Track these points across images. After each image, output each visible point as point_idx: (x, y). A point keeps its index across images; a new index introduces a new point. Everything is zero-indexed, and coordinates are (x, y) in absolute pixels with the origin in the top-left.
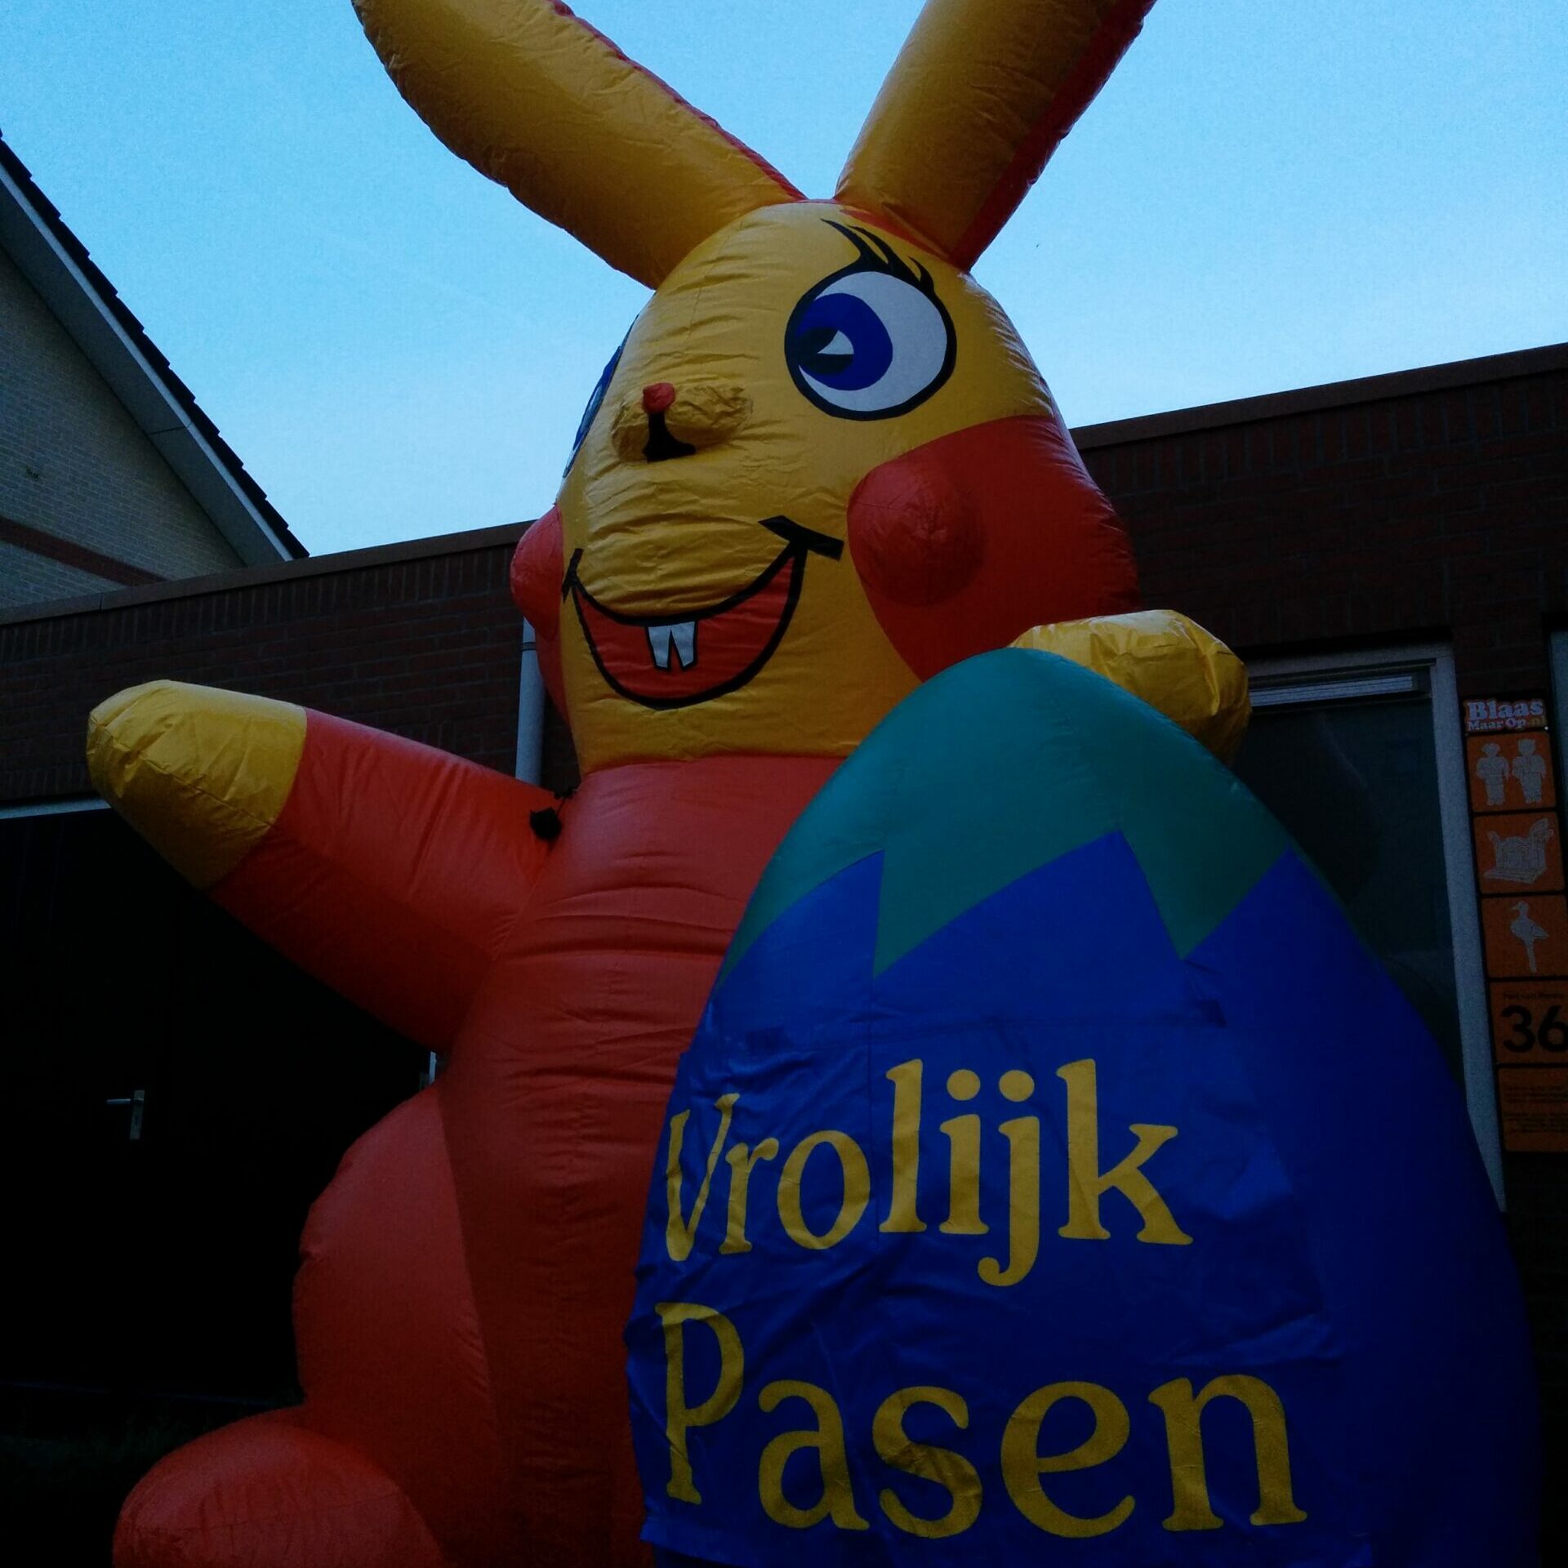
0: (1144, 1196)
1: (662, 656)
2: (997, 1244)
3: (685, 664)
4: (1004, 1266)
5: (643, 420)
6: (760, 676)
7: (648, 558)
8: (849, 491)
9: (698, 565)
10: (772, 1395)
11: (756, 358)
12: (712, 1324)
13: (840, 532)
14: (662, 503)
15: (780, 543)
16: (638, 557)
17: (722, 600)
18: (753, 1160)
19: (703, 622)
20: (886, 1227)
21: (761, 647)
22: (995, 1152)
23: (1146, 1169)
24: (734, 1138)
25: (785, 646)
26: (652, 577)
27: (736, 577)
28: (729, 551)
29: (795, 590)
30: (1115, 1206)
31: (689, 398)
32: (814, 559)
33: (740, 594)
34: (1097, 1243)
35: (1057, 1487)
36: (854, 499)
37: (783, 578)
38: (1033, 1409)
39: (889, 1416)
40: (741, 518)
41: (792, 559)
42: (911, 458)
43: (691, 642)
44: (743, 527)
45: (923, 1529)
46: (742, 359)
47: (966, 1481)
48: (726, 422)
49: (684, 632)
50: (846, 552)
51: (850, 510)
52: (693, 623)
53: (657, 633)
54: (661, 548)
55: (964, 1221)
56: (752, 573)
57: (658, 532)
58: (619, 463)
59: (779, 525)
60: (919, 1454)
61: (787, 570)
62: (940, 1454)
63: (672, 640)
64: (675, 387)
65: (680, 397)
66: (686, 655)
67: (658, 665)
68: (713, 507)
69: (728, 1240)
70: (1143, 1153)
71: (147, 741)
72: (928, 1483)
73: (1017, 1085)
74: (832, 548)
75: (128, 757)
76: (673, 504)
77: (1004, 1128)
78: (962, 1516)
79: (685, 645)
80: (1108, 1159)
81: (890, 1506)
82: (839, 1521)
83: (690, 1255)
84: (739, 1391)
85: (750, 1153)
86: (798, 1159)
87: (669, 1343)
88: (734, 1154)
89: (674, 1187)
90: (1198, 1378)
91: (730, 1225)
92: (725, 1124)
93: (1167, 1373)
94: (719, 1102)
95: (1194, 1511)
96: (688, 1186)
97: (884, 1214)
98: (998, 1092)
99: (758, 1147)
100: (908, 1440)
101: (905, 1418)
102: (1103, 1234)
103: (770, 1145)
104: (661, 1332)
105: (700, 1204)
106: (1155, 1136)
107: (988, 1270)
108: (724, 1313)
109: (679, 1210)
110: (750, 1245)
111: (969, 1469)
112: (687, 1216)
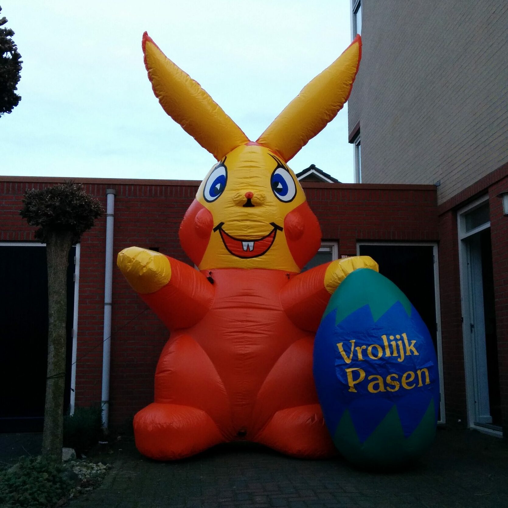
0: (414, 349)
1: (245, 248)
2: (399, 356)
3: (251, 250)
4: (401, 359)
5: (245, 199)
6: (266, 254)
7: (246, 228)
8: (284, 218)
9: (257, 231)
10: (370, 378)
11: (266, 187)
12: (358, 370)
13: (282, 226)
14: (249, 217)
15: (273, 228)
16: (243, 227)
17: (260, 238)
18: (361, 349)
19: (256, 242)
20: (386, 356)
21: (267, 248)
22: (397, 346)
23: (414, 346)
24: (355, 346)
25: (271, 248)
26: (246, 232)
27: (265, 234)
28: (263, 229)
29: (274, 238)
30: (411, 351)
31: (257, 196)
32: (278, 231)
33: (264, 237)
34: (410, 355)
35: (407, 384)
36: (285, 219)
37: (273, 235)
38: (405, 375)
39: (388, 378)
40: (266, 222)
41: (274, 231)
42: (294, 211)
43: (253, 246)
44: (266, 224)
45: (392, 391)
46: (263, 187)
47: (398, 384)
48: (263, 202)
49: (251, 244)
50: (283, 230)
51: (284, 221)
52: (253, 242)
53: (244, 243)
54: (249, 226)
55: (395, 354)
56: (267, 233)
57: (248, 223)
58: (234, 206)
59: (273, 224)
60: (392, 382)
61: (273, 233)
62: (395, 382)
63: (248, 245)
64: (254, 193)
65: (255, 196)
66: (251, 249)
67: (244, 250)
68: (260, 219)
69: (359, 359)
70: (413, 344)
71: (148, 263)
72: (393, 385)
73: (398, 337)
74: (281, 229)
75: (144, 267)
76: (252, 218)
77: (398, 342)
78: (397, 389)
79: (251, 246)
80: (410, 345)
81: (388, 388)
82: (382, 391)
83: (351, 362)
84: (364, 378)
85: (361, 348)
86: (370, 348)
87: (348, 374)
88: (357, 348)
89: (343, 354)
90: (421, 369)
91: (359, 357)
92: (353, 344)
93: (418, 369)
94: (350, 341)
95: (421, 384)
96: (347, 353)
97: (385, 354)
98: (396, 338)
99: (362, 347)
100: (391, 381)
101: (391, 378)
102: (411, 354)
103: (364, 347)
104: (346, 372)
105: (351, 355)
106: (414, 342)
107: (399, 360)
108: (360, 368)
109: (346, 357)
110: (364, 359)
111: (398, 383)
112: (349, 357)
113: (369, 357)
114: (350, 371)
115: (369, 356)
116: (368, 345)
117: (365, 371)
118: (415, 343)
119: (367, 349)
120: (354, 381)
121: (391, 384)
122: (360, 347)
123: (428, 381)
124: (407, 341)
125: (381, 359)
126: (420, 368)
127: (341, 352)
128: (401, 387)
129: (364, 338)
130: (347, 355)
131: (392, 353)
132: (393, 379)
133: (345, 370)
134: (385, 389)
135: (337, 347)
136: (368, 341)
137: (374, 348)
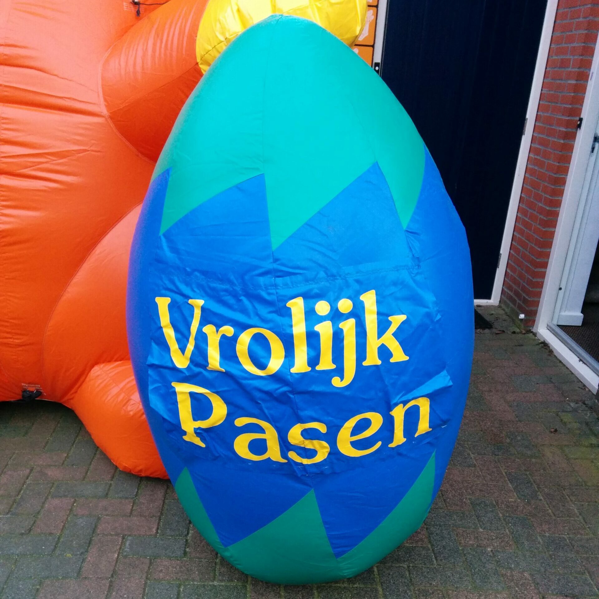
0: (394, 345)
2: (340, 371)
4: (342, 378)
10: (241, 421)
12: (208, 395)
18: (220, 335)
20: (293, 370)
22: (337, 337)
23: (395, 335)
24: (204, 321)
30: (384, 352)
34: (376, 366)
35: (356, 445)
38: (351, 424)
39: (295, 432)
45: (306, 461)
47: (324, 447)
55: (326, 364)
60: (307, 441)
62: (315, 441)
69: (210, 366)
70: (393, 328)
73: (345, 305)
77: (341, 325)
78: (320, 458)
80: (381, 332)
81: (292, 455)
82: (274, 459)
83: (188, 367)
84: (224, 419)
85: (217, 331)
86: (245, 338)
87: (179, 398)
88: (209, 329)
89: (169, 333)
90: (405, 403)
91: (210, 360)
92: (197, 313)
93: (396, 405)
94: (190, 301)
95: (399, 438)
96: (179, 336)
97: (292, 365)
98: (337, 309)
99: (221, 329)
100: (302, 438)
101: (302, 431)
102: (379, 362)
103: (228, 330)
104: (175, 393)
105: (190, 347)
106: (397, 320)
107: (336, 382)
108: (214, 392)
109: (177, 346)
110: (224, 370)
111: (325, 444)
112: (183, 350)
113: (239, 363)
114: (186, 393)
115: (241, 360)
116: (242, 327)
117: (227, 402)
118: (403, 323)
119: (234, 339)
120: (195, 419)
121: (303, 446)
122: (218, 327)
123: (424, 426)
124: (375, 316)
125: (276, 377)
126: (404, 398)
127: (166, 326)
128: (334, 453)
129: (232, 301)
130: (178, 340)
131: (313, 361)
132: (308, 434)
133: (173, 384)
134: (284, 455)
135: (156, 305)
136: (244, 311)
137: (259, 339)
